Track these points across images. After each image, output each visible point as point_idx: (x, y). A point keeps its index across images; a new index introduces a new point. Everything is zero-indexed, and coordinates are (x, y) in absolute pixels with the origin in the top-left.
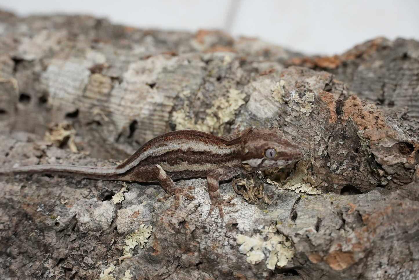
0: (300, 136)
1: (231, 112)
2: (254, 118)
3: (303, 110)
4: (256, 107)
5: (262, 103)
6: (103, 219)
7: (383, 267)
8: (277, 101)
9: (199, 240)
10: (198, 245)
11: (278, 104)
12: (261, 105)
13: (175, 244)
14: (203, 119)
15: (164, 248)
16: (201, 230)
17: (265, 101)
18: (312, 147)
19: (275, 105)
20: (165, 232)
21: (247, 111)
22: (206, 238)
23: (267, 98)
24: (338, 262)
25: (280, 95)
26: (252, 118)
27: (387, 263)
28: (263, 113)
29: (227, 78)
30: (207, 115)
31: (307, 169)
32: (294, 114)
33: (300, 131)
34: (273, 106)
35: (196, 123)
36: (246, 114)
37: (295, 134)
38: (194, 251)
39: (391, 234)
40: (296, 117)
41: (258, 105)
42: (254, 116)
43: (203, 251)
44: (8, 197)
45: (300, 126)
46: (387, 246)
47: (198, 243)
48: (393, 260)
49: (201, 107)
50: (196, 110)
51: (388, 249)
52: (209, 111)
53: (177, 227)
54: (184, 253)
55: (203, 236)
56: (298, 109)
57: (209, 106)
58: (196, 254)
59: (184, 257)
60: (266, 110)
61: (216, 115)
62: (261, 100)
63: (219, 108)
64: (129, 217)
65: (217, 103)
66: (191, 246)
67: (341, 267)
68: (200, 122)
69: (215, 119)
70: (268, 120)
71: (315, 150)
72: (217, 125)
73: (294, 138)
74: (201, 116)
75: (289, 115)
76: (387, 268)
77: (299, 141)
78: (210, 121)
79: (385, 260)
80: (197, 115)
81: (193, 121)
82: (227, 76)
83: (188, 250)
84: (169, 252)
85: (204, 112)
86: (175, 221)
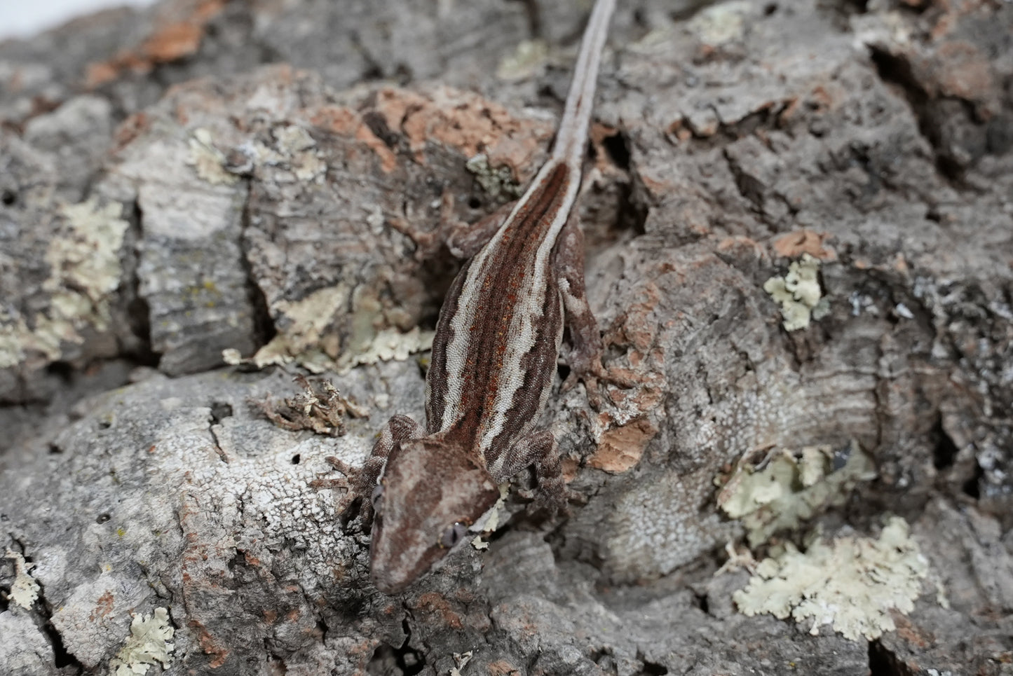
0: (330, 236)
1: (109, 264)
2: (180, 248)
3: (304, 174)
4: (172, 220)
5: (181, 203)
6: (29, 659)
7: (704, 413)
8: (217, 184)
9: (293, 576)
10: (297, 588)
11: (225, 190)
12: (180, 209)
13: (247, 616)
14: (45, 311)
15: (228, 639)
16: (286, 552)
17: (184, 198)
18: (372, 244)
19: (218, 195)
20: (212, 603)
21: (153, 240)
22: (307, 562)
23: (186, 187)
24: (618, 452)
25: (218, 169)
26: (174, 251)
27: (708, 400)
28: (197, 226)
29: (30, 187)
30: (49, 295)
31: (379, 299)
32: (288, 192)
33: (325, 223)
34: (211, 199)
35: (31, 328)
36: (154, 246)
37: (315, 235)
38: (297, 606)
39: (689, 338)
40: (297, 197)
41: (172, 212)
42: (179, 241)
43: (317, 595)
45: (321, 212)
46: (690, 367)
47: (294, 582)
48: (717, 389)
49: (20, 286)
50: (15, 296)
51: (694, 371)
52: (49, 285)
53: (230, 575)
54: (277, 623)
55: (299, 562)
56: (289, 177)
57: (41, 273)
58: (303, 609)
59: (282, 631)
60: (201, 216)
61: (72, 286)
62: (173, 201)
63: (66, 265)
64: (91, 618)
65: (54, 258)
66: (284, 599)
67: (632, 459)
68: (40, 319)
69: (75, 296)
70: (219, 235)
71: (381, 249)
72: (86, 307)
73: (319, 245)
74: (36, 304)
75: (282, 200)
76: (712, 409)
77: (332, 246)
78: (68, 306)
79: (702, 397)
80: (24, 309)
81: (23, 327)
82: (25, 182)
83: (283, 612)
84: (243, 640)
85: (40, 293)
86: (219, 566)
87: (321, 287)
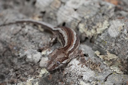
0: (121, 49)
1: (101, 30)
2: (108, 35)
3: (126, 38)
4: (111, 31)
5: (113, 30)
6: (36, 59)
8: (118, 31)
9: (67, 78)
10: (66, 80)
11: (119, 33)
12: (113, 31)
13: (57, 77)
14: (90, 30)
16: (69, 75)
17: (115, 30)
18: (125, 54)
19: (117, 33)
21: (107, 32)
22: (69, 78)
23: (116, 29)
25: (120, 29)
26: (107, 35)
28: (112, 34)
30: (92, 28)
32: (122, 39)
33: (122, 46)
34: (116, 33)
35: (87, 30)
36: (106, 33)
37: (120, 47)
41: (112, 30)
42: (109, 35)
43: (67, 83)
44: (5, 40)
45: (123, 45)
47: (66, 79)
49: (91, 24)
50: (89, 25)
52: (94, 27)
53: (60, 71)
54: (60, 82)
56: (124, 37)
57: (94, 25)
58: (64, 83)
60: (114, 34)
61: (96, 29)
63: (98, 27)
64: (45, 61)
65: (98, 24)
66: (63, 80)
68: (89, 30)
69: (95, 31)
70: (113, 38)
71: (125, 56)
72: (95, 34)
73: (119, 49)
74: (90, 28)
75: (120, 39)
77: (120, 50)
78: (93, 31)
80: (89, 27)
82: (107, 14)
84: (55, 79)
87: (115, 54)
